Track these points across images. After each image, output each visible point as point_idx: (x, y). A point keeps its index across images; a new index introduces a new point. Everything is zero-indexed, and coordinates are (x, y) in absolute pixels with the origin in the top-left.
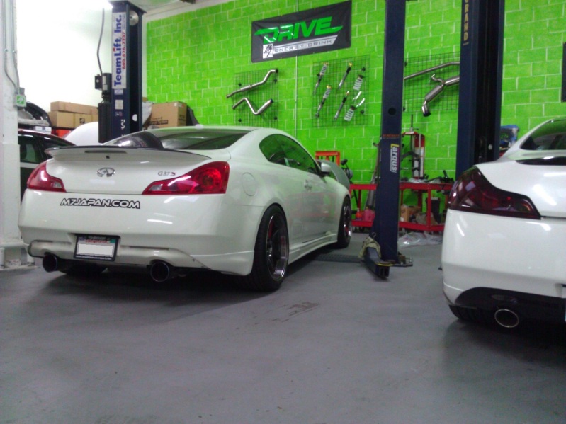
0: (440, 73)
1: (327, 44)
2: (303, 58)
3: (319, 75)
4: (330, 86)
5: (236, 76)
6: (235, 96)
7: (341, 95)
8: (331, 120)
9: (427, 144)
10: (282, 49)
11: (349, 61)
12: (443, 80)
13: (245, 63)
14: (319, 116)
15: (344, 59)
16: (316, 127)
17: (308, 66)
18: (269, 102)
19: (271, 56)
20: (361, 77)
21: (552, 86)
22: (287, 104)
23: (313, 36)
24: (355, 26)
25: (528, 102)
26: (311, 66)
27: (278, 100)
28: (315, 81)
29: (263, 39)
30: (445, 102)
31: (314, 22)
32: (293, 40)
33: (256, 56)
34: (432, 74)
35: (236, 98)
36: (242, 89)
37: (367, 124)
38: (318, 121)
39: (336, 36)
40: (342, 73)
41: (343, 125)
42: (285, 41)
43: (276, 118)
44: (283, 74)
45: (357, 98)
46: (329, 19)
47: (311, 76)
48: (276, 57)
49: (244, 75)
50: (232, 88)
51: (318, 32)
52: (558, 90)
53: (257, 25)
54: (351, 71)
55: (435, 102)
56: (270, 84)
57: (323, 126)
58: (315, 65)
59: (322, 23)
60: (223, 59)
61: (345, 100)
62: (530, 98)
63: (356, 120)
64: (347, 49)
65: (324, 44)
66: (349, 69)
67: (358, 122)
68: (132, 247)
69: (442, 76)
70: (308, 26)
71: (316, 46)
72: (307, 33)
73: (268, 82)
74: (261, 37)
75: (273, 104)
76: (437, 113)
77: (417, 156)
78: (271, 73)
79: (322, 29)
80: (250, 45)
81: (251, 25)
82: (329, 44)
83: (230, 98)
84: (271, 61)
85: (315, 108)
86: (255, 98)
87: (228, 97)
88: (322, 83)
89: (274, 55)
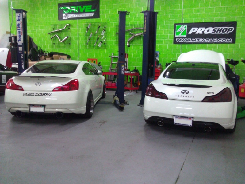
0: (133, 31)
1: (90, 16)
2: (80, 20)
3: (87, 28)
4: (92, 33)
5: (51, 25)
6: (51, 34)
7: (97, 36)
8: (93, 46)
9: (129, 57)
10: (71, 16)
11: (99, 23)
12: (134, 34)
13: (56, 20)
14: (88, 44)
15: (97, 23)
16: (87, 48)
17: (83, 24)
18: (67, 37)
19: (67, 18)
20: (104, 30)
21: (170, 38)
22: (75, 38)
23: (84, 12)
24: (101, 10)
25: (163, 43)
26: (84, 24)
27: (71, 36)
28: (86, 30)
29: (63, 11)
30: (135, 42)
31: (84, 7)
32: (76, 13)
33: (60, 18)
34: (130, 32)
35: (52, 35)
36: (55, 31)
37: (107, 48)
38: (88, 46)
39: (94, 13)
40: (97, 28)
41: (98, 48)
42: (73, 13)
43: (70, 44)
44: (72, 26)
45: (103, 38)
46: (91, 6)
47: (84, 28)
48: (69, 19)
49: (55, 25)
50: (50, 30)
51: (86, 11)
52: (172, 40)
53: (60, 5)
54: (100, 28)
55: (131, 42)
56: (67, 30)
57: (89, 48)
58: (86, 24)
59: (88, 7)
60: (45, 18)
61: (98, 39)
62: (164, 42)
63: (103, 47)
64: (98, 19)
65: (89, 16)
66: (99, 27)
67: (104, 47)
68: (50, 108)
69: (134, 32)
70: (82, 8)
71: (85, 16)
72: (82, 10)
73: (66, 29)
74: (62, 10)
75: (69, 38)
76: (132, 46)
77: (125, 61)
78: (67, 25)
79: (88, 10)
80: (57, 13)
81: (57, 5)
82: (91, 16)
83: (49, 34)
84: (67, 21)
85: (86, 41)
86: (60, 35)
87: (48, 34)
88: (89, 32)
89: (68, 18)
